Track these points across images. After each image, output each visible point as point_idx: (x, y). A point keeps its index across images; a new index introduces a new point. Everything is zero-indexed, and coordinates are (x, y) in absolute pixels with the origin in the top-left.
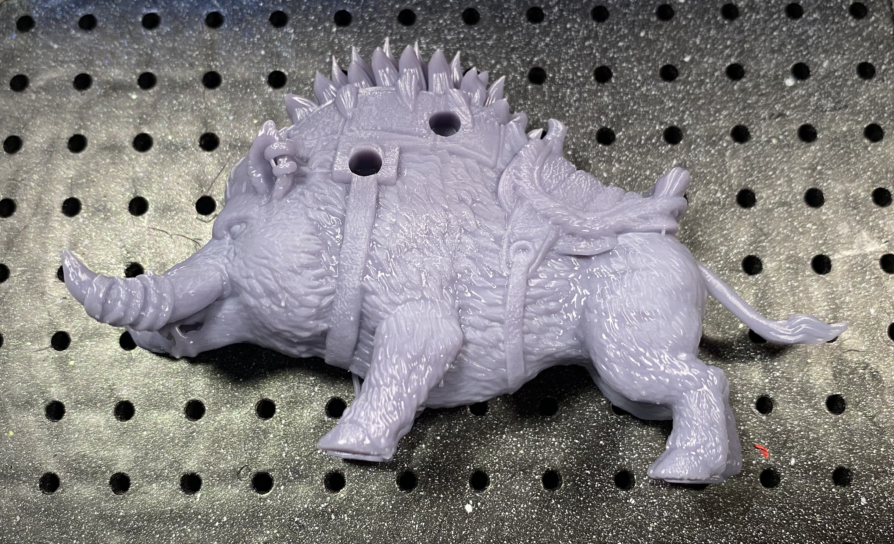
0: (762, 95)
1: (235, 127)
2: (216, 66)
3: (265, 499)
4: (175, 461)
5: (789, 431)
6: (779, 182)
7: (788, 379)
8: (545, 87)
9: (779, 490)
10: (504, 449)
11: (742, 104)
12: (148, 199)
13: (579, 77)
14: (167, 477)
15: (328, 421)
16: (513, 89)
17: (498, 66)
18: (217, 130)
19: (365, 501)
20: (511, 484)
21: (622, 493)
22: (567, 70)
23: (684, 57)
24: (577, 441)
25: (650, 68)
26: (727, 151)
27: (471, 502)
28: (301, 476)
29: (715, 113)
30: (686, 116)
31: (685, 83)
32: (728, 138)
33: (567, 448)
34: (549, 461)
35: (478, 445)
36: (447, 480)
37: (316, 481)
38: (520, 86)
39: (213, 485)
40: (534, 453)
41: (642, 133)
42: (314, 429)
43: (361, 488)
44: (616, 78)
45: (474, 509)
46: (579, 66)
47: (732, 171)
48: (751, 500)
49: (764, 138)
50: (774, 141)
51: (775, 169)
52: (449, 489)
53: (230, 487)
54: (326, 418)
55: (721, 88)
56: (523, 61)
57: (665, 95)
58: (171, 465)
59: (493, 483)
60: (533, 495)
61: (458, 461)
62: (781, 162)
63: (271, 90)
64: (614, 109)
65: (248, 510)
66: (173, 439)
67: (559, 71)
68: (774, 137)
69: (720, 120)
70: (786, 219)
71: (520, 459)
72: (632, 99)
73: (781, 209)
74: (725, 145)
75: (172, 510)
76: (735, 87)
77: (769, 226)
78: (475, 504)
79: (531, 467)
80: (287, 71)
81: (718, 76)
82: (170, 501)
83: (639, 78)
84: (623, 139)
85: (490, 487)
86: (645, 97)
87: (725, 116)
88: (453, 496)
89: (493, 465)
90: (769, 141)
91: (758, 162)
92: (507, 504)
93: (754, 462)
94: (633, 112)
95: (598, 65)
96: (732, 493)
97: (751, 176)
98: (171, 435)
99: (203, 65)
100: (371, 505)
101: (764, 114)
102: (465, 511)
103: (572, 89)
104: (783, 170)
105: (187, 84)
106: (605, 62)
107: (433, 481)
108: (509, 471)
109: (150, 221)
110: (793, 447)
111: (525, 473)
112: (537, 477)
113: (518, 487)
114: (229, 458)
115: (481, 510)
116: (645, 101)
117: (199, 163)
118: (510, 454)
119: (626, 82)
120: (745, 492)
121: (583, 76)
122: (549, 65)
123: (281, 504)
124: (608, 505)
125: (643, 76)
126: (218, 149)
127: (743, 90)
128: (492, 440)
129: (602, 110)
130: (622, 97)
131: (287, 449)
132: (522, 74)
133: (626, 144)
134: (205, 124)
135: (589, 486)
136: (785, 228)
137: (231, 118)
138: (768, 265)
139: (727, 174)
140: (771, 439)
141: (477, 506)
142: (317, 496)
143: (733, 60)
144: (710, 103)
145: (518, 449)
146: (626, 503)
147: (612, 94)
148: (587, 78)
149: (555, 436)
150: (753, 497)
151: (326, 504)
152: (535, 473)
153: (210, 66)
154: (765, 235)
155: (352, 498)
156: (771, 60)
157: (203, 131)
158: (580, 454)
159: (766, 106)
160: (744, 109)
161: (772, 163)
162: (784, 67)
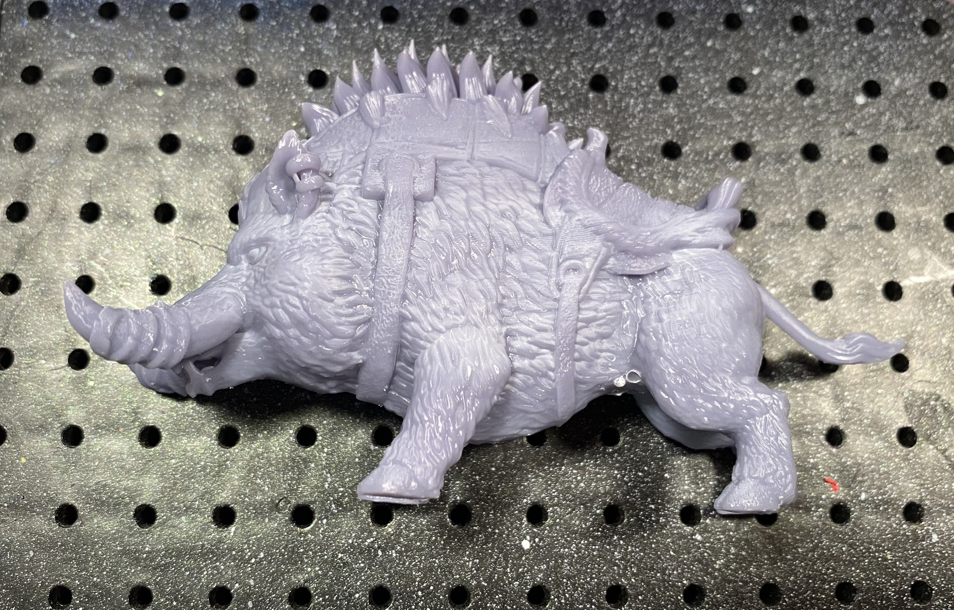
0: (833, 112)
1: (272, 130)
2: (251, 63)
3: (306, 534)
4: (206, 492)
5: (860, 464)
6: (849, 204)
7: (858, 410)
8: (607, 96)
9: (850, 525)
10: (564, 482)
11: (811, 121)
12: (175, 205)
13: (643, 87)
14: (199, 509)
15: (375, 450)
16: (573, 97)
17: (557, 72)
18: (252, 132)
19: (415, 536)
20: (571, 519)
21: (688, 529)
22: (631, 79)
23: (752, 69)
24: (640, 474)
25: (717, 80)
26: (796, 170)
27: (528, 537)
28: (345, 509)
29: (785, 129)
30: (754, 132)
31: (755, 96)
32: (798, 156)
33: (631, 481)
34: (611, 495)
35: (536, 477)
36: (503, 514)
37: (362, 514)
38: (580, 94)
39: (249, 519)
40: (595, 486)
41: (710, 148)
42: (359, 459)
43: (410, 521)
44: (683, 89)
45: (531, 546)
46: (643, 74)
47: (802, 191)
48: (821, 537)
49: (834, 158)
50: (845, 161)
51: (845, 190)
52: (505, 524)
53: (267, 520)
54: (372, 447)
55: (791, 104)
56: (584, 67)
57: (733, 109)
58: (202, 497)
59: (552, 517)
60: (594, 531)
61: (514, 494)
62: (851, 183)
63: (311, 90)
64: (680, 122)
65: (287, 546)
66: (204, 468)
67: (622, 80)
68: (844, 157)
69: (789, 137)
70: (857, 243)
71: (581, 493)
72: (699, 111)
73: (851, 233)
74: (794, 163)
75: (203, 545)
76: (805, 104)
77: (839, 249)
78: (532, 539)
79: (592, 501)
80: (329, 69)
81: (787, 92)
82: (200, 535)
83: (706, 89)
84: (689, 155)
85: (549, 521)
86: (712, 110)
87: (795, 133)
88: (509, 531)
89: (552, 498)
90: (840, 161)
91: (829, 182)
92: (566, 540)
93: (823, 497)
94: (700, 126)
95: (663, 75)
96: (801, 528)
97: (821, 196)
98: (202, 463)
99: (236, 61)
100: (421, 540)
101: (835, 132)
102: (521, 548)
103: (637, 99)
104: (853, 192)
105: (219, 81)
106: (671, 72)
107: (488, 514)
108: (569, 506)
109: (178, 230)
110: (863, 482)
111: (586, 507)
112: (598, 511)
113: (578, 522)
114: (267, 489)
115: (538, 546)
116: (713, 114)
117: (232, 167)
118: (570, 487)
119: (693, 93)
120: (815, 527)
121: (647, 86)
122: (611, 73)
123: (323, 538)
124: (673, 542)
125: (710, 88)
126: (253, 153)
127: (813, 107)
128: (550, 472)
129: (668, 122)
130: (688, 110)
131: (329, 480)
132: (583, 81)
133: (692, 160)
134: (239, 125)
135: (654, 521)
136: (856, 252)
137: (267, 119)
138: (838, 289)
139: (796, 193)
140: (841, 472)
141: (534, 542)
142: (362, 530)
143: (802, 75)
144: (780, 118)
145: (578, 482)
146: (693, 539)
147: (678, 106)
148: (651, 87)
149: (617, 469)
150: (823, 533)
151: (372, 539)
152: (596, 507)
153: (243, 62)
154: (836, 259)
155: (401, 532)
156: (841, 76)
157: (237, 133)
158: (644, 487)
159: (836, 124)
160: (814, 126)
161: (843, 184)
162: (854, 84)
